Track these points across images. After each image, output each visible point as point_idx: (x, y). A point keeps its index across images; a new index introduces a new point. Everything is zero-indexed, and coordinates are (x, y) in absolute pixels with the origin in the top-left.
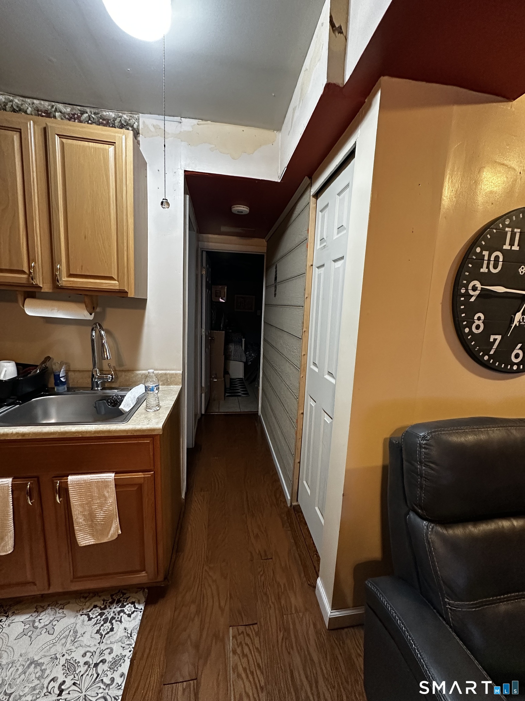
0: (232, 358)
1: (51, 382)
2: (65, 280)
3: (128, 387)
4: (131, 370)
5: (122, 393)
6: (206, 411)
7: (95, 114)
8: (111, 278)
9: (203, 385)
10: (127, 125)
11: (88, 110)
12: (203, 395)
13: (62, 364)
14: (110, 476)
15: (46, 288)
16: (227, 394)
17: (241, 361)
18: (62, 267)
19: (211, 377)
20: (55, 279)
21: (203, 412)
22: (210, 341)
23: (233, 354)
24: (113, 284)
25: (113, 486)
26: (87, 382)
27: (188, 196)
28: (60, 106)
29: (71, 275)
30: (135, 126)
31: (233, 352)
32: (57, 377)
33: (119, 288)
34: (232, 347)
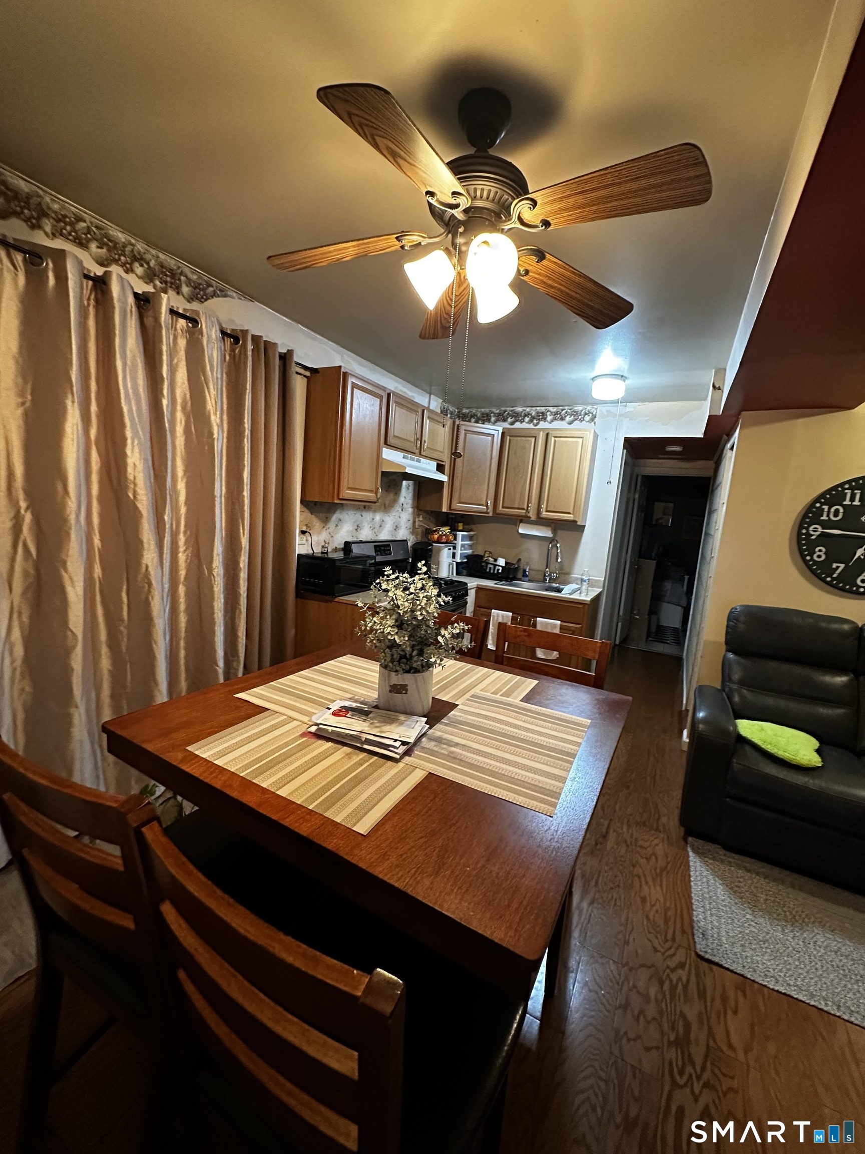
0: (667, 599)
1: (520, 575)
2: (544, 514)
3: (566, 583)
4: (568, 574)
5: (562, 587)
6: (621, 642)
7: (570, 409)
8: (569, 513)
9: (621, 613)
10: (589, 413)
11: (566, 408)
12: (620, 624)
13: (527, 564)
14: (559, 622)
15: (533, 517)
16: (650, 639)
17: (679, 605)
18: (543, 506)
19: (632, 612)
20: (539, 512)
21: (617, 642)
22: (636, 571)
23: (668, 595)
24: (570, 517)
25: (559, 627)
26: (541, 577)
27: (625, 451)
28: (551, 409)
29: (547, 511)
30: (594, 413)
31: (668, 593)
32: (525, 571)
33: (574, 517)
34: (668, 585)
